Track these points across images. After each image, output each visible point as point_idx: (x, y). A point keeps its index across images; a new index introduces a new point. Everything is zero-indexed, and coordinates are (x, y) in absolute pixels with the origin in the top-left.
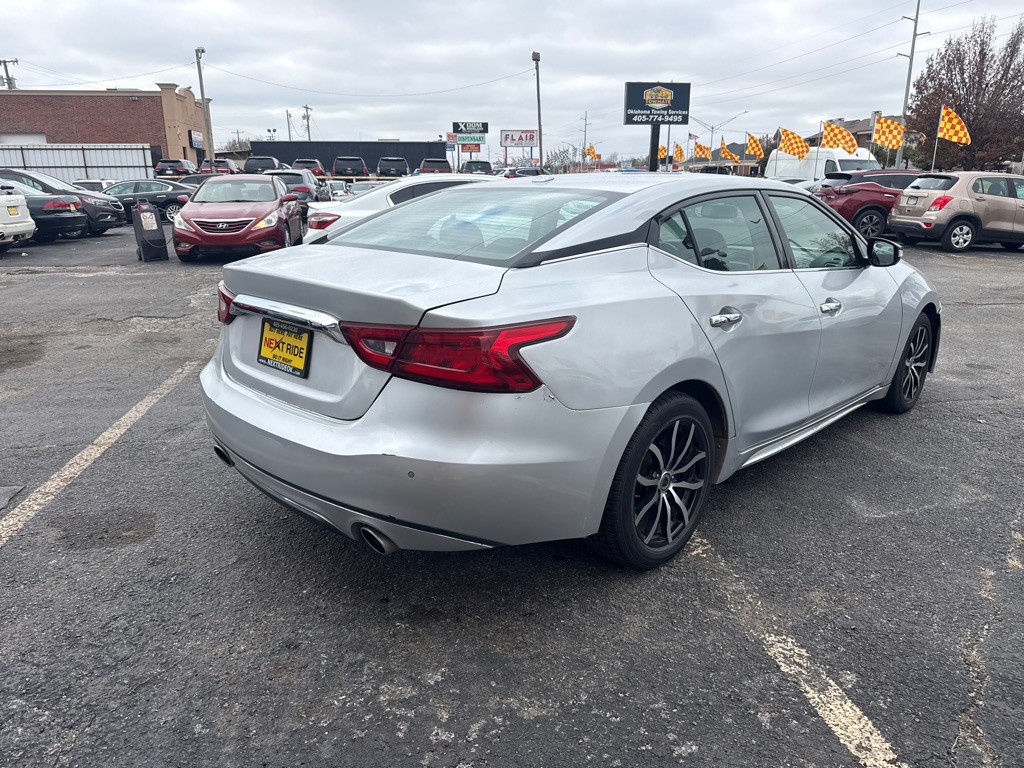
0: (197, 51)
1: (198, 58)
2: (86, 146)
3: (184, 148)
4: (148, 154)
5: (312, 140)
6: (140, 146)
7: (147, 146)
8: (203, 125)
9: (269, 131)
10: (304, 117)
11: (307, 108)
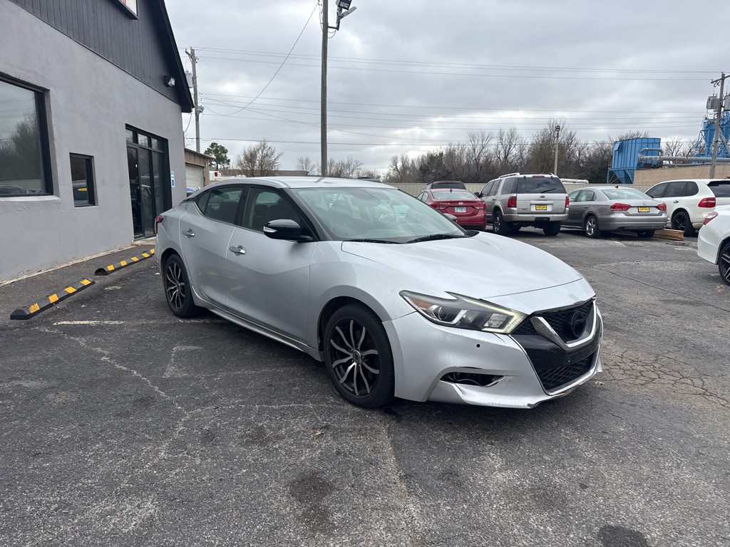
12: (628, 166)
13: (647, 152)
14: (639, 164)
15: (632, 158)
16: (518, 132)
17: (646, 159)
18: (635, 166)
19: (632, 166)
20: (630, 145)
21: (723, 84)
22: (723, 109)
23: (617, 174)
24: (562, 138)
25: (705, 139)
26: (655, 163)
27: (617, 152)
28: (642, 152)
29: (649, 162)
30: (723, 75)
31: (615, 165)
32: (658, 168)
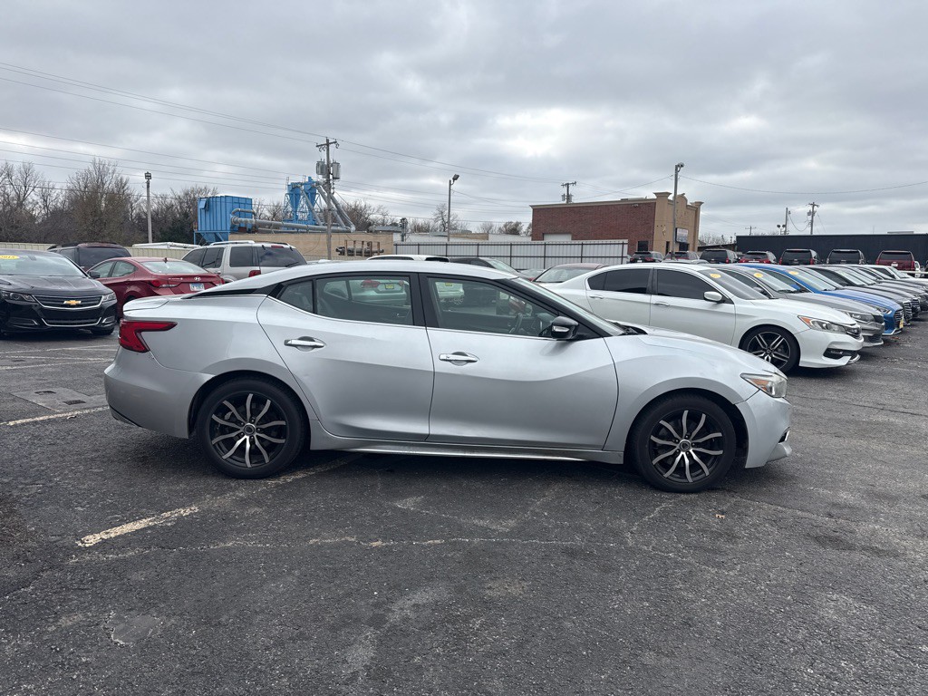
0: (677, 167)
1: (677, 171)
2: (584, 242)
3: (668, 243)
4: (626, 247)
5: (814, 234)
6: (621, 241)
7: (626, 241)
8: (692, 224)
9: (779, 226)
10: (809, 214)
11: (813, 205)
12: (219, 229)
13: (239, 214)
14: (233, 227)
15: (224, 220)
16: (36, 169)
17: (241, 221)
18: (229, 228)
19: (224, 228)
20: (219, 204)
21: (328, 150)
22: (331, 177)
23: (205, 237)
24: (110, 184)
25: (292, 204)
26: (249, 227)
27: (203, 211)
28: (234, 213)
29: (243, 225)
30: (328, 140)
31: (203, 225)
32: (254, 232)
